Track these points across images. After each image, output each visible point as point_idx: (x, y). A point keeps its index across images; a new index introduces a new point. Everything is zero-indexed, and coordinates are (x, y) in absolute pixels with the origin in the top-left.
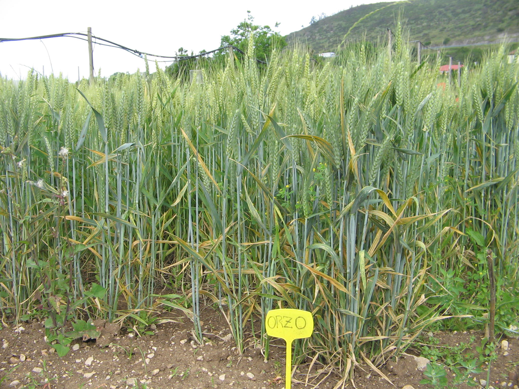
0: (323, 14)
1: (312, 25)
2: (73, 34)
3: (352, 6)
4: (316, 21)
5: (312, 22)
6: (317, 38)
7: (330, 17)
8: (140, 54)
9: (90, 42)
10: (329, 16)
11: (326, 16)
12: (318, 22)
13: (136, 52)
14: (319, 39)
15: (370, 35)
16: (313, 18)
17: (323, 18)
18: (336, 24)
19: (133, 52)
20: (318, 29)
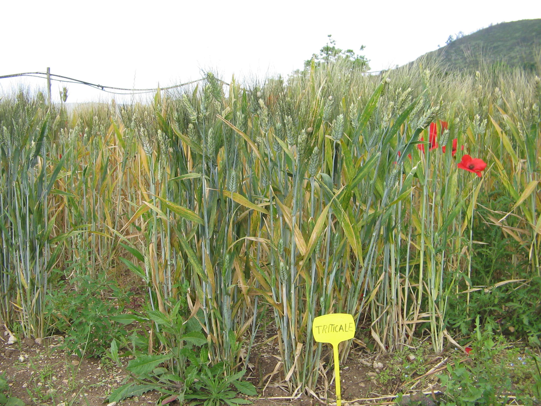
0: (460, 33)
1: (448, 44)
2: (31, 73)
3: (491, 24)
4: (453, 40)
5: (449, 42)
6: (453, 58)
7: (468, 36)
8: (103, 87)
9: (49, 80)
10: (467, 34)
11: (464, 35)
12: (455, 41)
13: (98, 86)
14: (455, 60)
15: (509, 55)
16: (450, 37)
17: (460, 37)
18: (473, 43)
19: (97, 87)
20: (454, 49)
